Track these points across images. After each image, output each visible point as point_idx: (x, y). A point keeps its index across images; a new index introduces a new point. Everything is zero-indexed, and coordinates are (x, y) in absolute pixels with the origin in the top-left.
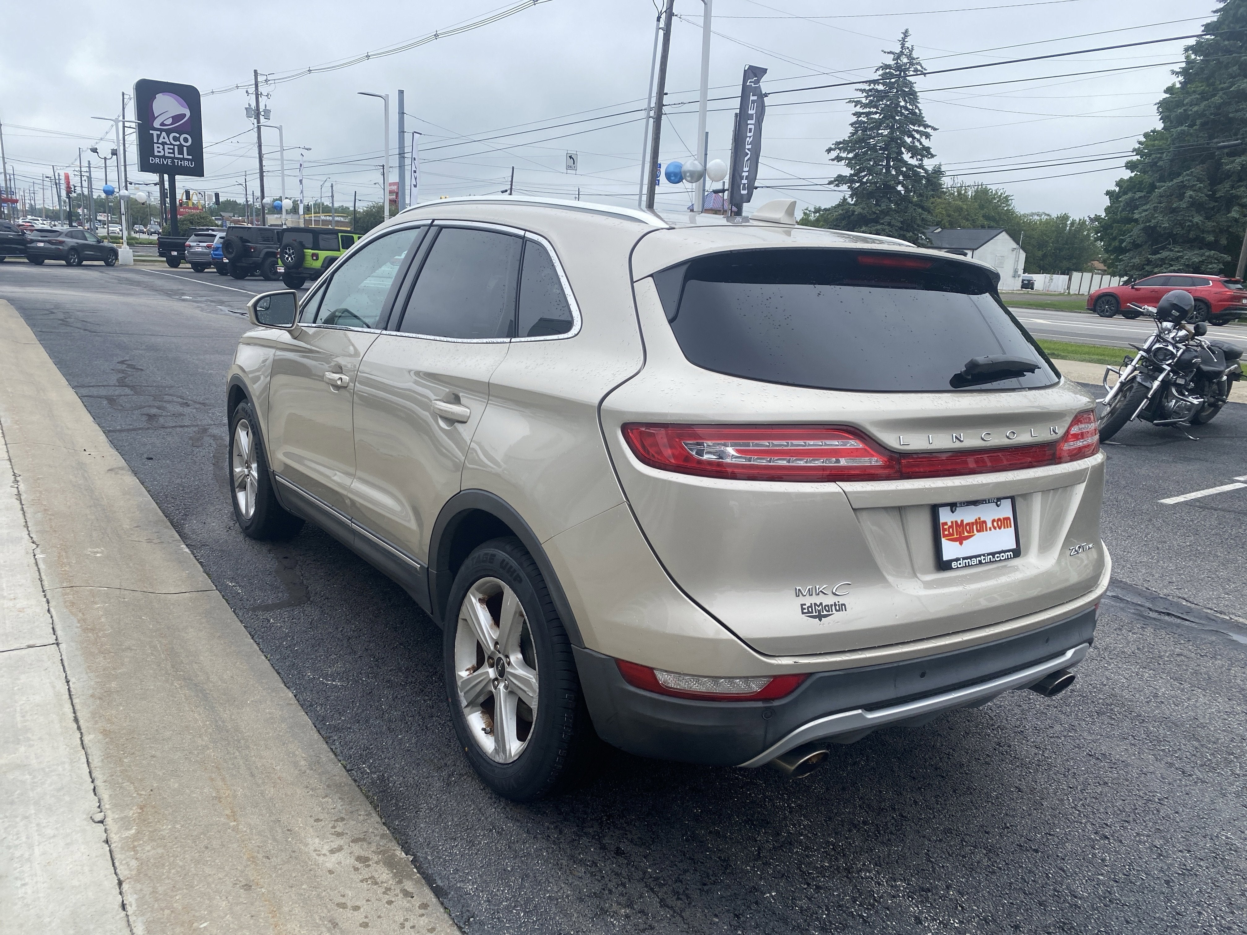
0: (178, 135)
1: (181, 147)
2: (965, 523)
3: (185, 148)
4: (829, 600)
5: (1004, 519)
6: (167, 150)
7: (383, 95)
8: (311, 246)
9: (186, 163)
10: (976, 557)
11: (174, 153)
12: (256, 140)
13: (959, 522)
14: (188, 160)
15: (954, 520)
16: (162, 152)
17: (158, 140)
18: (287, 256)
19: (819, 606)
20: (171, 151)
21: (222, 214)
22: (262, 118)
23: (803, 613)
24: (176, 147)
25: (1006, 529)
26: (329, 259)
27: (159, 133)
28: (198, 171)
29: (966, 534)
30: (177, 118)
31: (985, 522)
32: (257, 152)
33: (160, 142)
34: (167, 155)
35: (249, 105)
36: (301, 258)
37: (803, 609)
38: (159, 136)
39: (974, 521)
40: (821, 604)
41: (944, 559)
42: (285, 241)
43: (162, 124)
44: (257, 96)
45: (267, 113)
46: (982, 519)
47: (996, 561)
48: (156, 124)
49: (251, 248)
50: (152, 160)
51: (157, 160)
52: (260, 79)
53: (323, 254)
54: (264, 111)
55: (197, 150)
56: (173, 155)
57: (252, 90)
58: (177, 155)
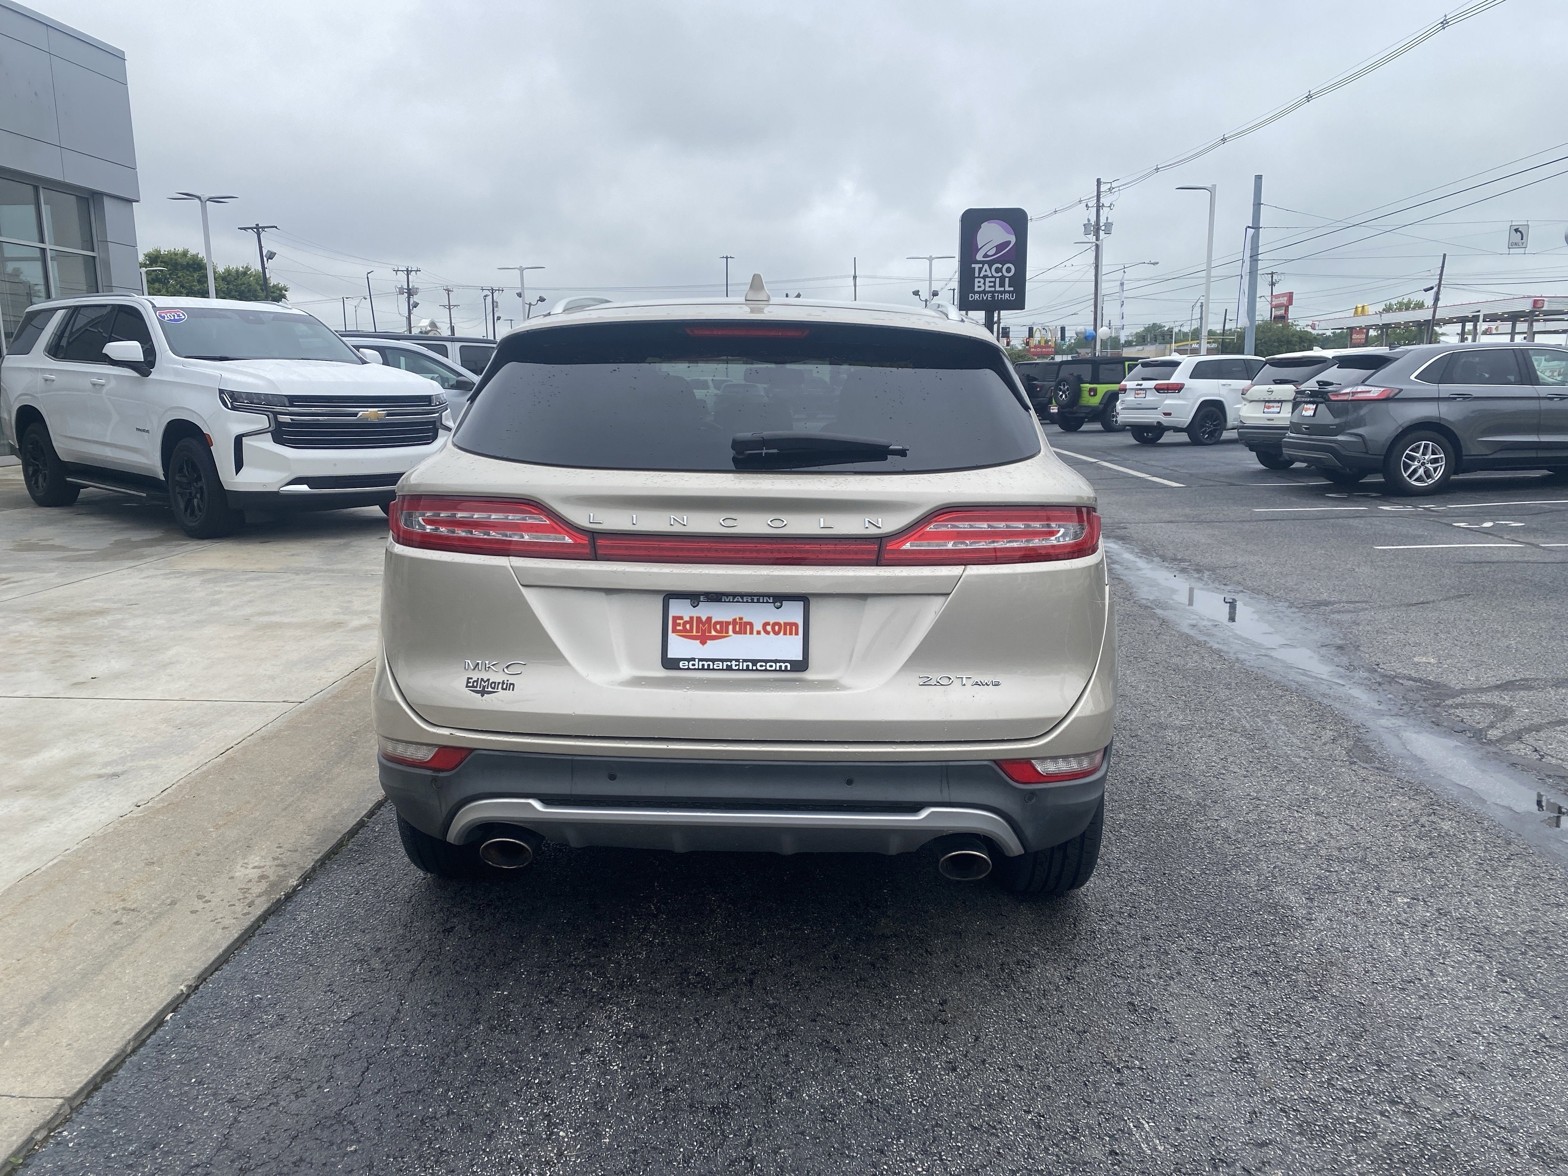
0: (1000, 266)
1: (1003, 279)
2: (713, 621)
3: (1007, 280)
4: (496, 677)
5: (786, 624)
6: (988, 284)
7: (1208, 185)
8: (1089, 379)
9: (1007, 296)
10: (722, 661)
11: (994, 286)
12: (1093, 260)
13: (704, 619)
14: (1009, 292)
15: (695, 615)
16: (983, 287)
17: (980, 273)
18: (1061, 393)
19: (485, 682)
20: (992, 284)
21: (1079, 350)
22: (1101, 233)
23: (467, 686)
24: (998, 280)
25: (788, 636)
26: (1110, 393)
27: (981, 265)
28: (1018, 304)
29: (713, 633)
30: (1000, 247)
31: (751, 624)
32: (1093, 274)
33: (981, 275)
34: (987, 289)
35: (1089, 220)
36: (1076, 394)
37: (468, 682)
38: (980, 269)
39: (730, 620)
40: (488, 680)
41: (669, 656)
42: (1062, 375)
43: (985, 256)
44: (1099, 207)
45: (1109, 226)
46: (745, 620)
47: (757, 670)
48: (979, 257)
49: (1037, 386)
50: (972, 297)
51: (977, 296)
52: (1103, 188)
53: (1102, 389)
54: (1105, 225)
55: (1019, 282)
56: (993, 289)
57: (1093, 202)
58: (998, 289)
